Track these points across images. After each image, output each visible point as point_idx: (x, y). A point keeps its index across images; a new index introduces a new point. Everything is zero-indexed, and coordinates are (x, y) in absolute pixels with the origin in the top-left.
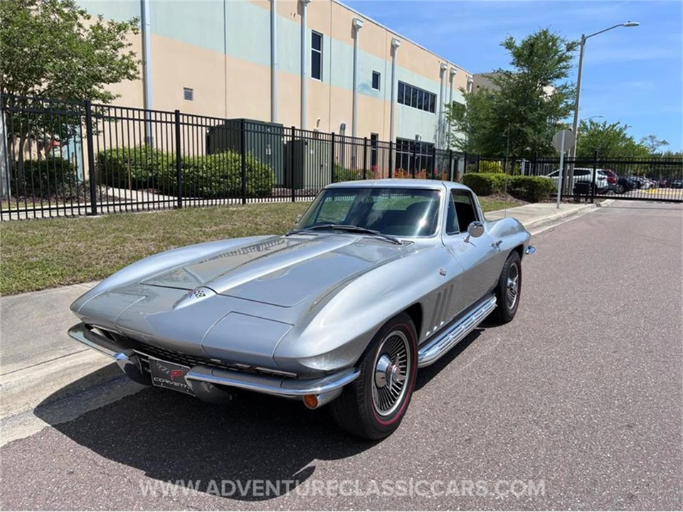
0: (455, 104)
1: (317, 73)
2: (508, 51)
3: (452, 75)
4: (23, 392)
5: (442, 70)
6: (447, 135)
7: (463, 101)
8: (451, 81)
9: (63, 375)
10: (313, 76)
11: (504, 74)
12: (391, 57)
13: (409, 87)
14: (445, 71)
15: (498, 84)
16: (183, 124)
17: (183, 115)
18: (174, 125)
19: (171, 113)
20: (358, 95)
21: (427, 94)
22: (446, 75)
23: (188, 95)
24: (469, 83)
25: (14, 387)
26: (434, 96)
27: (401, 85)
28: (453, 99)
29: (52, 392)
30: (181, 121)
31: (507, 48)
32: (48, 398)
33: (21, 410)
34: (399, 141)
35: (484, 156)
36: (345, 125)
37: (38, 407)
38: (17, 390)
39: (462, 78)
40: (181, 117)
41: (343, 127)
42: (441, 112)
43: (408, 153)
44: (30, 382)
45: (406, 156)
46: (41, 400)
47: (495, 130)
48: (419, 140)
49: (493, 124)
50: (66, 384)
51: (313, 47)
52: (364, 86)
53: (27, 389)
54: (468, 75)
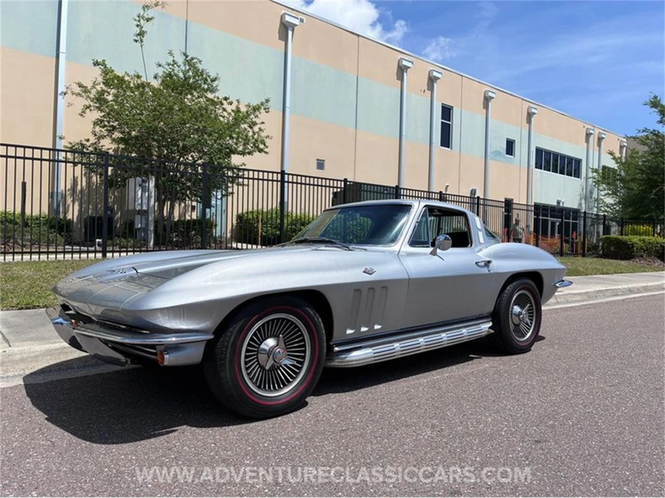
0: (604, 168)
1: (446, 141)
2: (654, 109)
3: (600, 139)
4: (22, 360)
5: (588, 135)
6: (595, 201)
7: (612, 165)
8: (599, 145)
9: (61, 353)
10: (442, 145)
11: (651, 133)
12: (528, 125)
13: (548, 153)
14: (592, 136)
15: (645, 144)
16: (288, 182)
17: (289, 174)
18: (279, 183)
19: (277, 173)
20: (490, 162)
21: (570, 159)
22: (593, 140)
23: (321, 165)
24: (621, 147)
25: (16, 354)
26: (578, 162)
27: (539, 151)
28: (603, 163)
29: (47, 365)
31: (652, 107)
32: (43, 368)
33: (17, 373)
34: (537, 206)
35: (630, 219)
36: (475, 190)
37: (31, 374)
38: (18, 357)
39: (613, 142)
41: (473, 192)
42: (587, 178)
43: (549, 218)
44: (29, 353)
45: (545, 222)
46: (36, 369)
47: (644, 191)
48: (561, 205)
49: (640, 185)
50: (62, 360)
51: (442, 119)
52: (497, 153)
53: (27, 358)
54: (621, 139)
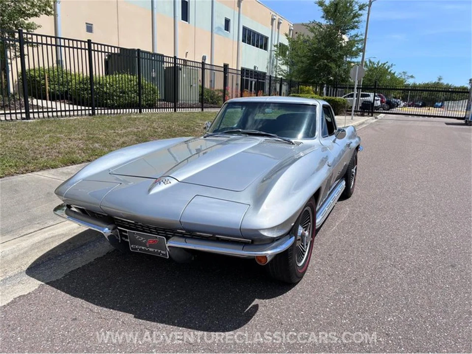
0: (281, 44)
1: (185, 17)
2: (320, 8)
3: (279, 23)
4: (16, 258)
5: (273, 20)
6: (275, 67)
7: (286, 43)
8: (278, 28)
9: (44, 244)
10: (182, 19)
11: (317, 24)
12: (238, 8)
13: (250, 31)
14: (275, 21)
15: (312, 31)
16: (95, 51)
17: (94, 43)
18: (87, 51)
19: (85, 42)
20: (215, 35)
21: (262, 36)
22: (275, 23)
23: (89, 28)
24: (290, 30)
25: (8, 255)
26: (267, 38)
27: (245, 29)
28: (280, 41)
29: (37, 258)
30: (93, 48)
31: (319, 6)
32: (35, 262)
33: (16, 272)
34: (243, 69)
35: (302, 82)
36: (205, 57)
37: (28, 269)
38: (11, 257)
39: (286, 27)
40: (92, 45)
41: (204, 58)
42: (271, 51)
43: (249, 79)
44: (19, 250)
45: (247, 81)
46: (30, 263)
47: (310, 64)
48: (256, 69)
49: (308, 60)
50: (47, 250)
52: (219, 28)
53: (18, 256)
54: (290, 24)
